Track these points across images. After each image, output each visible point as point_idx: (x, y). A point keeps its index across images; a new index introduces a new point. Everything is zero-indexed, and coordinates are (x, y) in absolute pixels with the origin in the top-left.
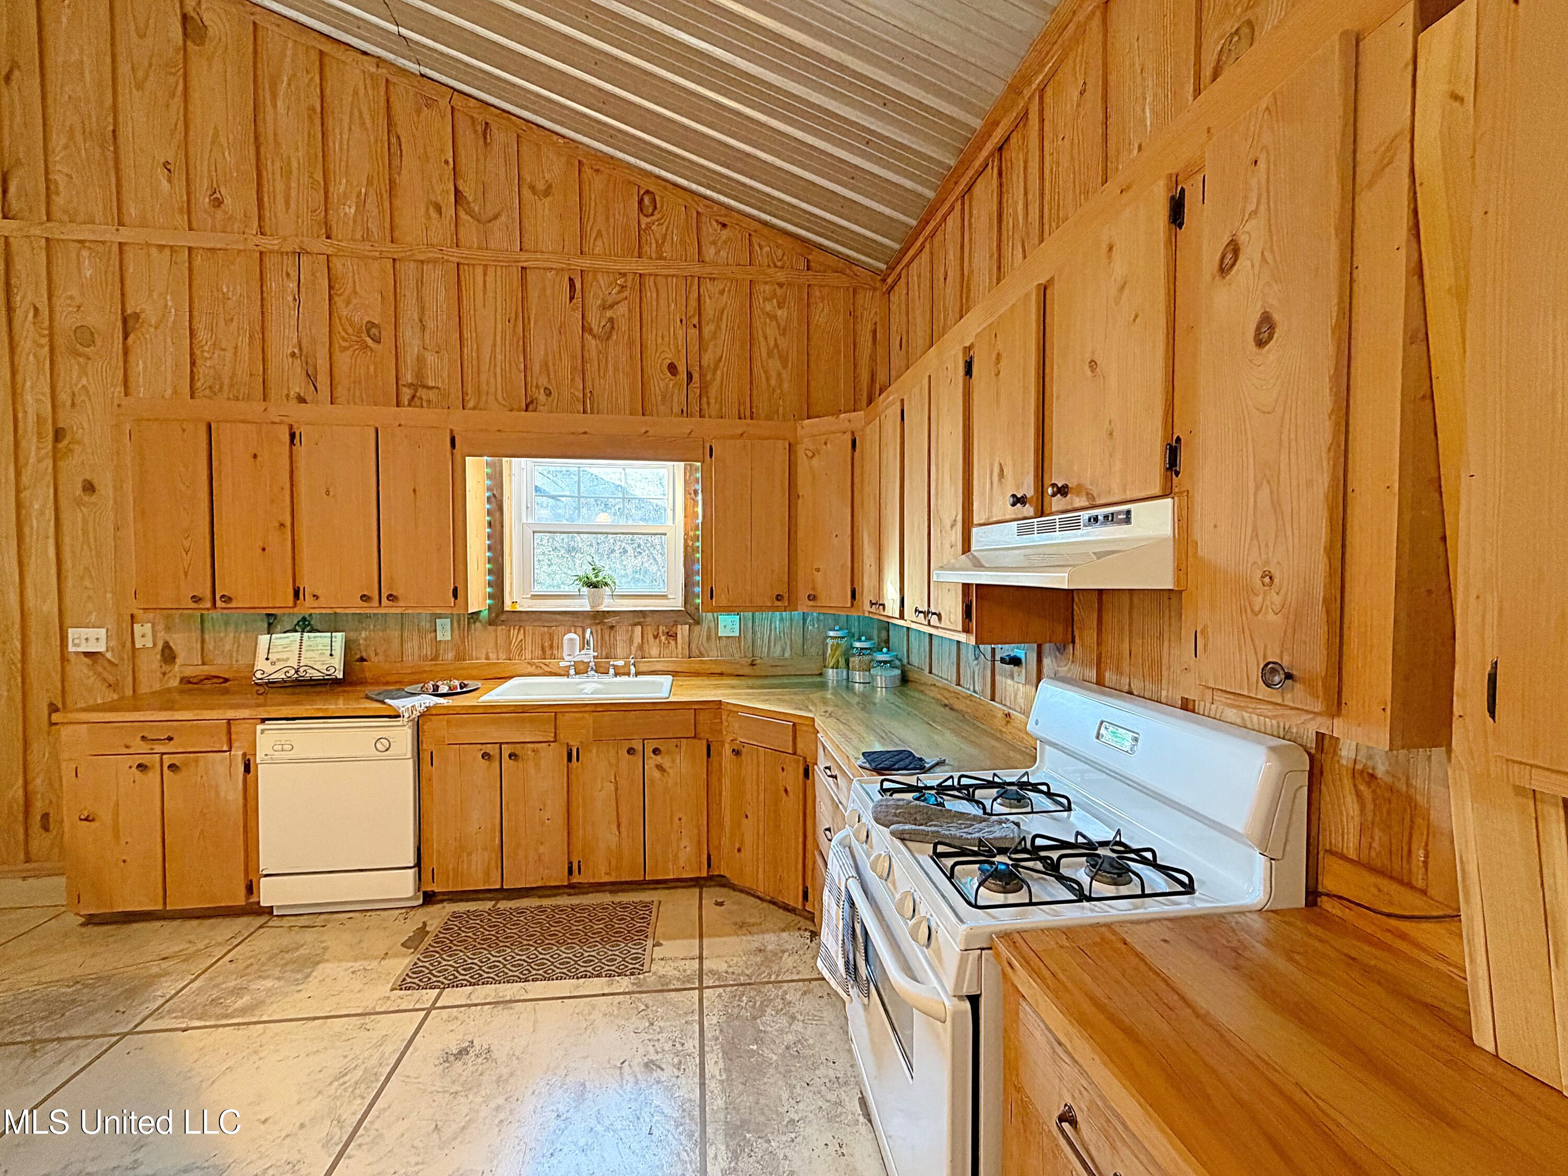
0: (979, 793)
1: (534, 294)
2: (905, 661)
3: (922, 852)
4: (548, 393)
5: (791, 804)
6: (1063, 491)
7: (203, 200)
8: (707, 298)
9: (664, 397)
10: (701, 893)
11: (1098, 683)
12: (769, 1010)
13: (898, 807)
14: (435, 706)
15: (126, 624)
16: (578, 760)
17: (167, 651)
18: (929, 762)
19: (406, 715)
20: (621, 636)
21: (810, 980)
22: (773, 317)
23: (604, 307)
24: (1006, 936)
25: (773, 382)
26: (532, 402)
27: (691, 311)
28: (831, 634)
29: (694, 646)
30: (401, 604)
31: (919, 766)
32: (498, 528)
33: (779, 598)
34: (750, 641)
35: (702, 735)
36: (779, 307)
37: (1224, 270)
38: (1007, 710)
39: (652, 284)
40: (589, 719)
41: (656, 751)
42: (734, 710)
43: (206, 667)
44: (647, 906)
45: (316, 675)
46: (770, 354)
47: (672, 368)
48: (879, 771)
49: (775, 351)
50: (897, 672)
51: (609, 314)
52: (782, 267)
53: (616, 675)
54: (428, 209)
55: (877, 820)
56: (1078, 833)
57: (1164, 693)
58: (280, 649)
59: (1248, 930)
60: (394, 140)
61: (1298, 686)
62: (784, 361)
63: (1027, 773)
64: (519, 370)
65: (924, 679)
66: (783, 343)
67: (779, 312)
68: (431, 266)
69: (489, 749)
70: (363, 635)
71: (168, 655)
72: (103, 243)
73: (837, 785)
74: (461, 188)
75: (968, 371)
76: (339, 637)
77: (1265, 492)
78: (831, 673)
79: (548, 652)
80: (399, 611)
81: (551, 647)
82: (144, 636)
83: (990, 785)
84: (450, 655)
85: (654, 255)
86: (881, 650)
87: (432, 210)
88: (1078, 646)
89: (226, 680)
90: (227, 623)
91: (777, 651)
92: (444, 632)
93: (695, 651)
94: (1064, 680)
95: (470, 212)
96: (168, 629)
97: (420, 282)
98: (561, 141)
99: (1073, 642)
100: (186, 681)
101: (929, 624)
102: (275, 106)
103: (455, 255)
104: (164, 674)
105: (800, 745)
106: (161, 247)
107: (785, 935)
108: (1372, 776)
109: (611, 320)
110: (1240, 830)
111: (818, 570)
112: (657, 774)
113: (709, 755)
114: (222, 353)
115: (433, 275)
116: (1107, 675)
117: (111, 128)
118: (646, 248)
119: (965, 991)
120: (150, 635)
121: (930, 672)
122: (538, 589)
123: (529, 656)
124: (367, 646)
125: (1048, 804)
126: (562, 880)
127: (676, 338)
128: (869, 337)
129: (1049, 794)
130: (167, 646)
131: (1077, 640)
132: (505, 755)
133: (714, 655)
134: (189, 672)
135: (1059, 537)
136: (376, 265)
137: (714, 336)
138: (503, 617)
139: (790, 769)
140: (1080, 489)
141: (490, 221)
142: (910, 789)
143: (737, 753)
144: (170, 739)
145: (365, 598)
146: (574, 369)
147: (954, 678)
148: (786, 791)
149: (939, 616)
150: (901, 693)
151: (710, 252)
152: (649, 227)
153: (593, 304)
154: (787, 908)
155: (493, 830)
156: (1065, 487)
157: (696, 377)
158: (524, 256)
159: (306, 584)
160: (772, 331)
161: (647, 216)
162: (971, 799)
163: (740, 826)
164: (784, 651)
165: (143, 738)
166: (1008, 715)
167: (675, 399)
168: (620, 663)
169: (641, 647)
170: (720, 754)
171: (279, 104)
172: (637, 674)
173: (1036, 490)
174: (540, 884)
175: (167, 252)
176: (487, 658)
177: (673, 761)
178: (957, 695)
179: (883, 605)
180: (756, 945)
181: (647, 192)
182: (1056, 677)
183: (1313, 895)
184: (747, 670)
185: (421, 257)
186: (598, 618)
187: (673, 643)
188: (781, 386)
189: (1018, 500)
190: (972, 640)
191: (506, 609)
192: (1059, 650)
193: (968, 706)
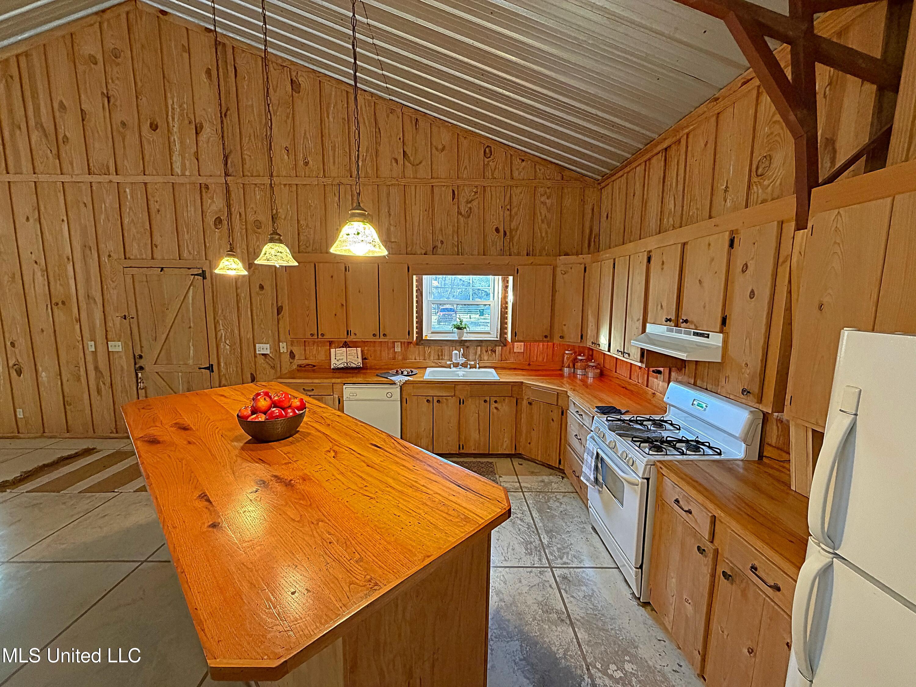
0: (645, 423)
1: (436, 198)
2: (602, 366)
3: (628, 440)
4: (442, 242)
5: (555, 425)
6: (686, 321)
7: (301, 163)
8: (514, 196)
9: (493, 243)
10: (512, 461)
11: (694, 385)
12: (551, 500)
13: (617, 426)
14: (408, 380)
15: (277, 343)
16: (463, 403)
17: (292, 354)
18: (623, 411)
19: (398, 384)
20: (472, 351)
21: (565, 492)
22: (544, 203)
23: (468, 202)
24: (659, 461)
25: (544, 234)
26: (435, 247)
27: (506, 203)
28: (567, 352)
29: (503, 356)
30: (388, 337)
31: (619, 412)
32: (420, 303)
33: (546, 337)
34: (528, 354)
35: (514, 396)
36: (548, 199)
37: (743, 271)
38: (653, 392)
39: (489, 191)
40: (468, 388)
41: (496, 402)
42: (529, 386)
43: (307, 361)
44: (491, 463)
45: (354, 366)
46: (543, 221)
47: (497, 230)
48: (604, 413)
49: (545, 220)
50: (599, 371)
51: (469, 205)
52: (549, 179)
53: (470, 368)
54: (391, 162)
55: (610, 430)
56: (683, 437)
57: (719, 391)
58: (339, 355)
59: (738, 465)
60: (377, 130)
61: (751, 395)
62: (549, 225)
63: (663, 417)
64: (430, 233)
65: (612, 375)
66: (549, 216)
67: (547, 201)
68: (393, 187)
69: (429, 398)
70: (366, 348)
71: (292, 355)
72: (264, 184)
73: (583, 418)
74: (405, 150)
75: (649, 260)
76: (359, 349)
77: (748, 341)
78: (566, 370)
79: (441, 357)
80: (386, 340)
81: (442, 355)
82: (283, 347)
83: (649, 420)
84: (400, 358)
85: (490, 177)
86: (591, 360)
87: (393, 161)
88: (687, 369)
89: (314, 366)
90: (314, 344)
91: (541, 359)
92: (398, 349)
93: (504, 358)
94: (680, 382)
95: (409, 162)
96: (292, 345)
97: (388, 194)
98: (450, 125)
99: (685, 368)
100: (300, 366)
101: (624, 357)
102: (328, 118)
103: (403, 182)
104: (291, 363)
105: (560, 401)
106: (285, 185)
107: (551, 477)
108: (782, 421)
109: (470, 208)
110: (737, 435)
111: (565, 325)
112: (495, 411)
113: (517, 404)
114: (309, 229)
115: (393, 191)
116: (698, 382)
117: (265, 134)
118: (487, 174)
119: (645, 476)
120: (285, 347)
121: (616, 372)
122: (433, 330)
123: (432, 358)
124: (367, 354)
125: (671, 428)
126: (456, 451)
127: (499, 216)
128: (590, 212)
129: (672, 424)
130: (291, 352)
131: (687, 367)
132: (435, 401)
133: (512, 360)
134: (300, 362)
135: (683, 336)
136: (370, 188)
137: (516, 214)
138: (423, 342)
139: (555, 412)
140: (692, 322)
141: (417, 165)
142: (619, 420)
143: (530, 404)
144: (313, 390)
145: (374, 335)
146: (453, 231)
147: (629, 376)
148: (553, 420)
149: (629, 355)
150: (601, 380)
151: (516, 174)
152: (488, 164)
153: (463, 201)
154: (550, 467)
155: (430, 430)
156: (687, 320)
157: (508, 234)
158: (432, 181)
159: (352, 329)
160: (544, 211)
161: (487, 158)
162: (641, 424)
163: (530, 433)
164: (543, 359)
165: (304, 389)
166: (654, 394)
167: (498, 244)
168: (473, 363)
169: (480, 356)
170: (521, 404)
171: (330, 117)
172: (479, 368)
173: (675, 317)
174: (448, 452)
175: (287, 187)
176: (415, 359)
177: (502, 406)
178: (630, 384)
179: (599, 345)
180: (541, 479)
181: (488, 146)
182: (677, 381)
183: (761, 456)
184: (528, 367)
185: (389, 183)
186: (462, 343)
187: (494, 354)
188: (547, 237)
189: (668, 320)
190: (644, 366)
191: (424, 338)
192: (678, 369)
193: (635, 389)
